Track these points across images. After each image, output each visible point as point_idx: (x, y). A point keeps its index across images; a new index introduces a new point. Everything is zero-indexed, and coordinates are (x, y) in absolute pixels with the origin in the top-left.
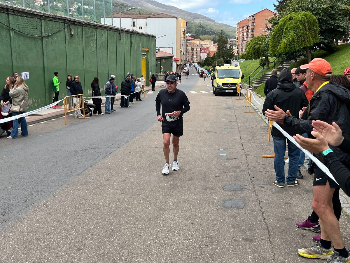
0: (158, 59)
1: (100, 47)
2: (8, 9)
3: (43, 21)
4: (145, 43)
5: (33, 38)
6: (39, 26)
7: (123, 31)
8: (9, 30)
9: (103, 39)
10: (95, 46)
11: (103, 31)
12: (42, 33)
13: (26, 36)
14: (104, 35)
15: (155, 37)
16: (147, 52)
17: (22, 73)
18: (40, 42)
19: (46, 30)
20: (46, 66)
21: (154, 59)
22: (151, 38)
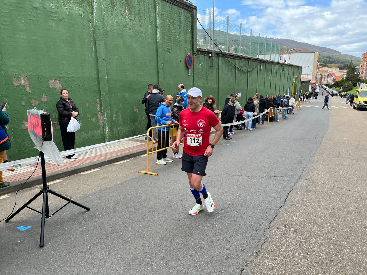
0: (302, 83)
1: (273, 76)
2: (236, 56)
3: (249, 62)
4: (296, 72)
5: (244, 72)
6: (247, 65)
7: (285, 64)
8: (236, 68)
9: (275, 71)
10: (270, 76)
11: (275, 66)
12: (248, 69)
13: (242, 71)
14: (275, 68)
15: (302, 67)
16: (296, 78)
17: (238, 93)
18: (247, 74)
19: (250, 68)
20: (248, 89)
21: (300, 83)
22: (299, 68)
